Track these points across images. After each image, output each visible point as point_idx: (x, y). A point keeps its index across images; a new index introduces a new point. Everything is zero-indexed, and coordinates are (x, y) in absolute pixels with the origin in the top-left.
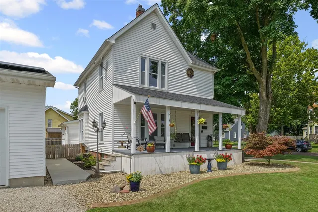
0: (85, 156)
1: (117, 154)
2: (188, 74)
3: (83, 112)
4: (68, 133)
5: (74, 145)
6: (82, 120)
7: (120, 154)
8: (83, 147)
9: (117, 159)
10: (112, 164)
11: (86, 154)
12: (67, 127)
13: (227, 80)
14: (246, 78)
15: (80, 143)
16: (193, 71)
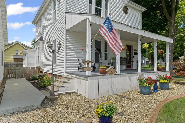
0: (40, 76)
1: (69, 75)
2: (124, 11)
3: (39, 41)
4: (28, 59)
5: (31, 68)
6: (38, 48)
7: (73, 75)
8: (39, 69)
9: (71, 80)
10: (66, 85)
11: (41, 74)
12: (27, 54)
13: (145, 21)
14: (159, 19)
15: (37, 65)
16: (127, 9)
